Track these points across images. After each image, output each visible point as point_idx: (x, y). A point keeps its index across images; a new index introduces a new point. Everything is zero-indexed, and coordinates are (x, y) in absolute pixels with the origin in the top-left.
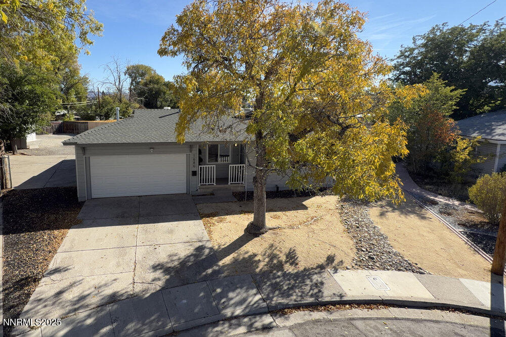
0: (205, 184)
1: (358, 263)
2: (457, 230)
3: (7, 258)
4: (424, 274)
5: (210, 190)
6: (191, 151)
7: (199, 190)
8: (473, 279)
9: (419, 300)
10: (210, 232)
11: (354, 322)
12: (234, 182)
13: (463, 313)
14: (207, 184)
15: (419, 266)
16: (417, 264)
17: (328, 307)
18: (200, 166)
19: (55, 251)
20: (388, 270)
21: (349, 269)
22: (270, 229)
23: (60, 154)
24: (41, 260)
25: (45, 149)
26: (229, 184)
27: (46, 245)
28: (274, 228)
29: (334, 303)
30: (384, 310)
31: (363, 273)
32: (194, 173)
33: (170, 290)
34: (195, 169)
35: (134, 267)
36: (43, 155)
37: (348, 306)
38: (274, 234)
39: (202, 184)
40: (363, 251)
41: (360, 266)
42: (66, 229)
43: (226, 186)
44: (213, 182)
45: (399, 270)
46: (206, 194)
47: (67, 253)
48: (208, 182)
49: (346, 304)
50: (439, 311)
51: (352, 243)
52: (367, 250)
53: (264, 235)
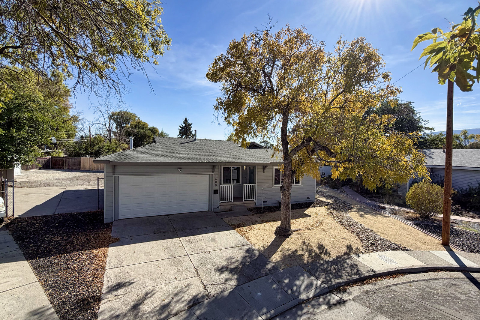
0: (224, 201)
1: (367, 248)
2: (408, 222)
3: (46, 281)
4: (409, 251)
5: (229, 207)
6: (213, 172)
7: (219, 208)
8: (436, 250)
9: (418, 267)
10: (247, 238)
11: (391, 288)
12: (247, 200)
13: (446, 271)
14: (226, 201)
15: (402, 246)
16: (401, 245)
17: (368, 281)
18: (220, 185)
19: (104, 269)
20: (387, 250)
21: (364, 253)
22: (294, 231)
23: (57, 186)
24: (91, 279)
25: (36, 182)
26: (244, 201)
27: (89, 264)
28: (296, 230)
29: (370, 277)
30: (402, 277)
31: (374, 255)
32: (216, 192)
33: (241, 286)
34: (216, 188)
35: (196, 273)
36: (36, 187)
37: (379, 278)
38: (298, 234)
39: (222, 201)
40: (365, 240)
41: (369, 250)
42: (105, 247)
43: (241, 203)
44: (231, 200)
45: (394, 250)
46: (225, 210)
47: (118, 269)
48: (227, 200)
49: (378, 277)
50: (432, 273)
51: (354, 235)
52: (367, 239)
53: (292, 236)
